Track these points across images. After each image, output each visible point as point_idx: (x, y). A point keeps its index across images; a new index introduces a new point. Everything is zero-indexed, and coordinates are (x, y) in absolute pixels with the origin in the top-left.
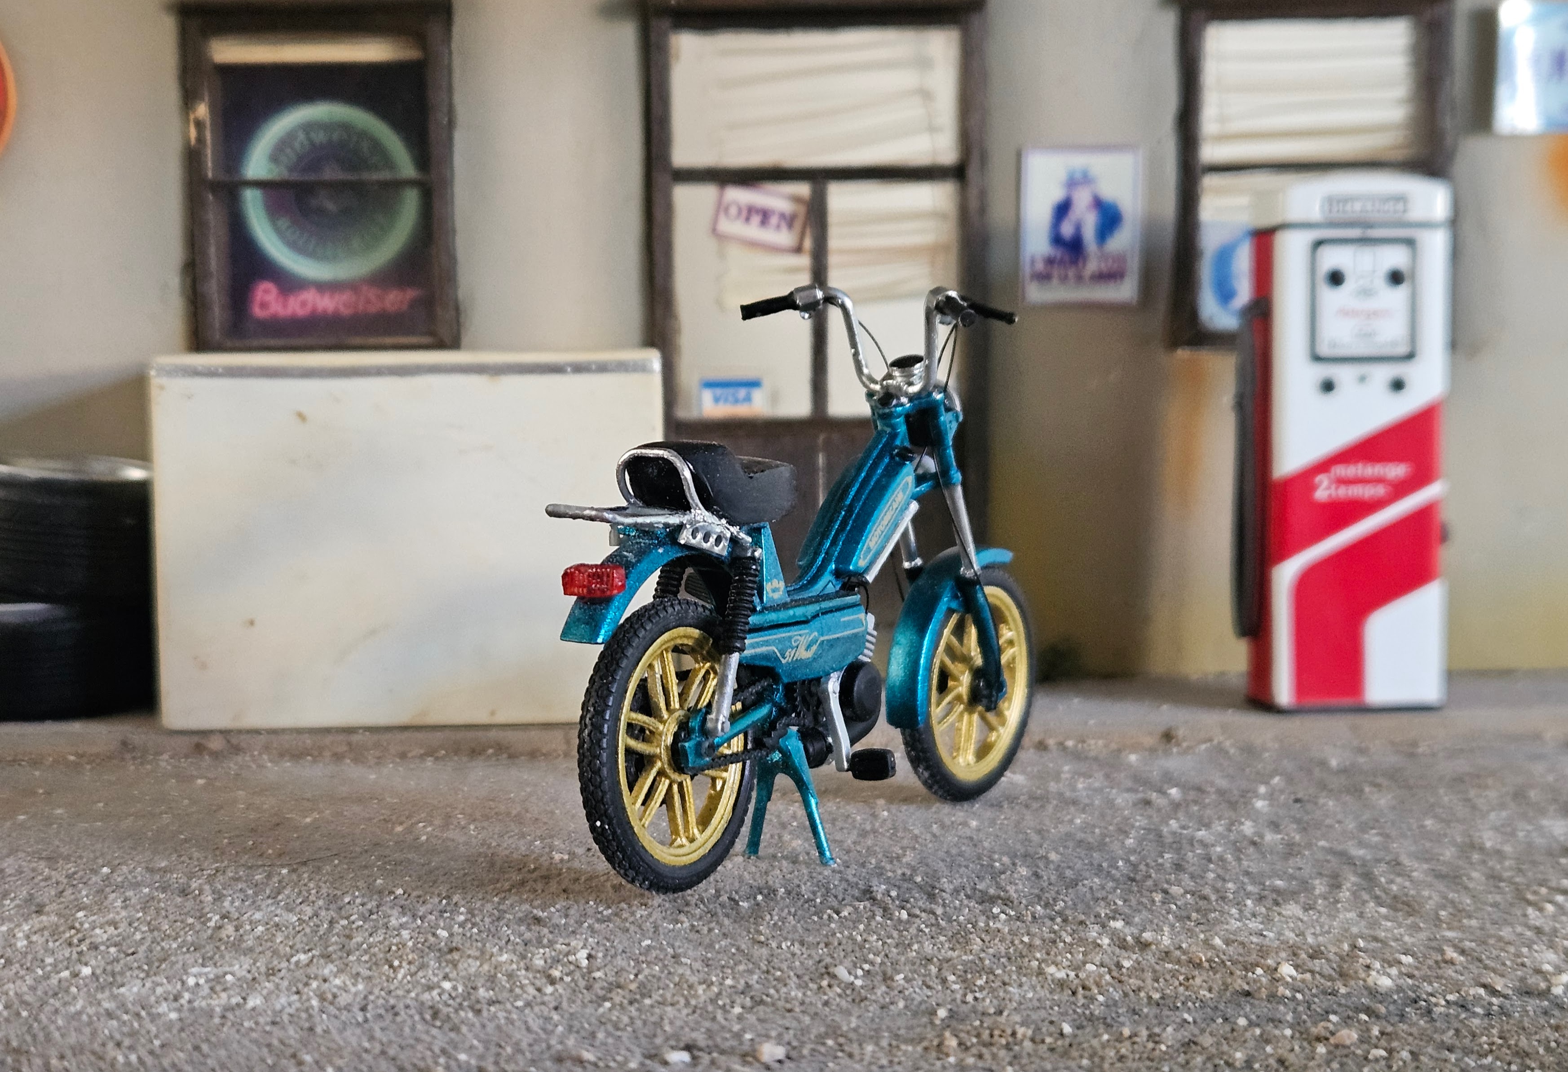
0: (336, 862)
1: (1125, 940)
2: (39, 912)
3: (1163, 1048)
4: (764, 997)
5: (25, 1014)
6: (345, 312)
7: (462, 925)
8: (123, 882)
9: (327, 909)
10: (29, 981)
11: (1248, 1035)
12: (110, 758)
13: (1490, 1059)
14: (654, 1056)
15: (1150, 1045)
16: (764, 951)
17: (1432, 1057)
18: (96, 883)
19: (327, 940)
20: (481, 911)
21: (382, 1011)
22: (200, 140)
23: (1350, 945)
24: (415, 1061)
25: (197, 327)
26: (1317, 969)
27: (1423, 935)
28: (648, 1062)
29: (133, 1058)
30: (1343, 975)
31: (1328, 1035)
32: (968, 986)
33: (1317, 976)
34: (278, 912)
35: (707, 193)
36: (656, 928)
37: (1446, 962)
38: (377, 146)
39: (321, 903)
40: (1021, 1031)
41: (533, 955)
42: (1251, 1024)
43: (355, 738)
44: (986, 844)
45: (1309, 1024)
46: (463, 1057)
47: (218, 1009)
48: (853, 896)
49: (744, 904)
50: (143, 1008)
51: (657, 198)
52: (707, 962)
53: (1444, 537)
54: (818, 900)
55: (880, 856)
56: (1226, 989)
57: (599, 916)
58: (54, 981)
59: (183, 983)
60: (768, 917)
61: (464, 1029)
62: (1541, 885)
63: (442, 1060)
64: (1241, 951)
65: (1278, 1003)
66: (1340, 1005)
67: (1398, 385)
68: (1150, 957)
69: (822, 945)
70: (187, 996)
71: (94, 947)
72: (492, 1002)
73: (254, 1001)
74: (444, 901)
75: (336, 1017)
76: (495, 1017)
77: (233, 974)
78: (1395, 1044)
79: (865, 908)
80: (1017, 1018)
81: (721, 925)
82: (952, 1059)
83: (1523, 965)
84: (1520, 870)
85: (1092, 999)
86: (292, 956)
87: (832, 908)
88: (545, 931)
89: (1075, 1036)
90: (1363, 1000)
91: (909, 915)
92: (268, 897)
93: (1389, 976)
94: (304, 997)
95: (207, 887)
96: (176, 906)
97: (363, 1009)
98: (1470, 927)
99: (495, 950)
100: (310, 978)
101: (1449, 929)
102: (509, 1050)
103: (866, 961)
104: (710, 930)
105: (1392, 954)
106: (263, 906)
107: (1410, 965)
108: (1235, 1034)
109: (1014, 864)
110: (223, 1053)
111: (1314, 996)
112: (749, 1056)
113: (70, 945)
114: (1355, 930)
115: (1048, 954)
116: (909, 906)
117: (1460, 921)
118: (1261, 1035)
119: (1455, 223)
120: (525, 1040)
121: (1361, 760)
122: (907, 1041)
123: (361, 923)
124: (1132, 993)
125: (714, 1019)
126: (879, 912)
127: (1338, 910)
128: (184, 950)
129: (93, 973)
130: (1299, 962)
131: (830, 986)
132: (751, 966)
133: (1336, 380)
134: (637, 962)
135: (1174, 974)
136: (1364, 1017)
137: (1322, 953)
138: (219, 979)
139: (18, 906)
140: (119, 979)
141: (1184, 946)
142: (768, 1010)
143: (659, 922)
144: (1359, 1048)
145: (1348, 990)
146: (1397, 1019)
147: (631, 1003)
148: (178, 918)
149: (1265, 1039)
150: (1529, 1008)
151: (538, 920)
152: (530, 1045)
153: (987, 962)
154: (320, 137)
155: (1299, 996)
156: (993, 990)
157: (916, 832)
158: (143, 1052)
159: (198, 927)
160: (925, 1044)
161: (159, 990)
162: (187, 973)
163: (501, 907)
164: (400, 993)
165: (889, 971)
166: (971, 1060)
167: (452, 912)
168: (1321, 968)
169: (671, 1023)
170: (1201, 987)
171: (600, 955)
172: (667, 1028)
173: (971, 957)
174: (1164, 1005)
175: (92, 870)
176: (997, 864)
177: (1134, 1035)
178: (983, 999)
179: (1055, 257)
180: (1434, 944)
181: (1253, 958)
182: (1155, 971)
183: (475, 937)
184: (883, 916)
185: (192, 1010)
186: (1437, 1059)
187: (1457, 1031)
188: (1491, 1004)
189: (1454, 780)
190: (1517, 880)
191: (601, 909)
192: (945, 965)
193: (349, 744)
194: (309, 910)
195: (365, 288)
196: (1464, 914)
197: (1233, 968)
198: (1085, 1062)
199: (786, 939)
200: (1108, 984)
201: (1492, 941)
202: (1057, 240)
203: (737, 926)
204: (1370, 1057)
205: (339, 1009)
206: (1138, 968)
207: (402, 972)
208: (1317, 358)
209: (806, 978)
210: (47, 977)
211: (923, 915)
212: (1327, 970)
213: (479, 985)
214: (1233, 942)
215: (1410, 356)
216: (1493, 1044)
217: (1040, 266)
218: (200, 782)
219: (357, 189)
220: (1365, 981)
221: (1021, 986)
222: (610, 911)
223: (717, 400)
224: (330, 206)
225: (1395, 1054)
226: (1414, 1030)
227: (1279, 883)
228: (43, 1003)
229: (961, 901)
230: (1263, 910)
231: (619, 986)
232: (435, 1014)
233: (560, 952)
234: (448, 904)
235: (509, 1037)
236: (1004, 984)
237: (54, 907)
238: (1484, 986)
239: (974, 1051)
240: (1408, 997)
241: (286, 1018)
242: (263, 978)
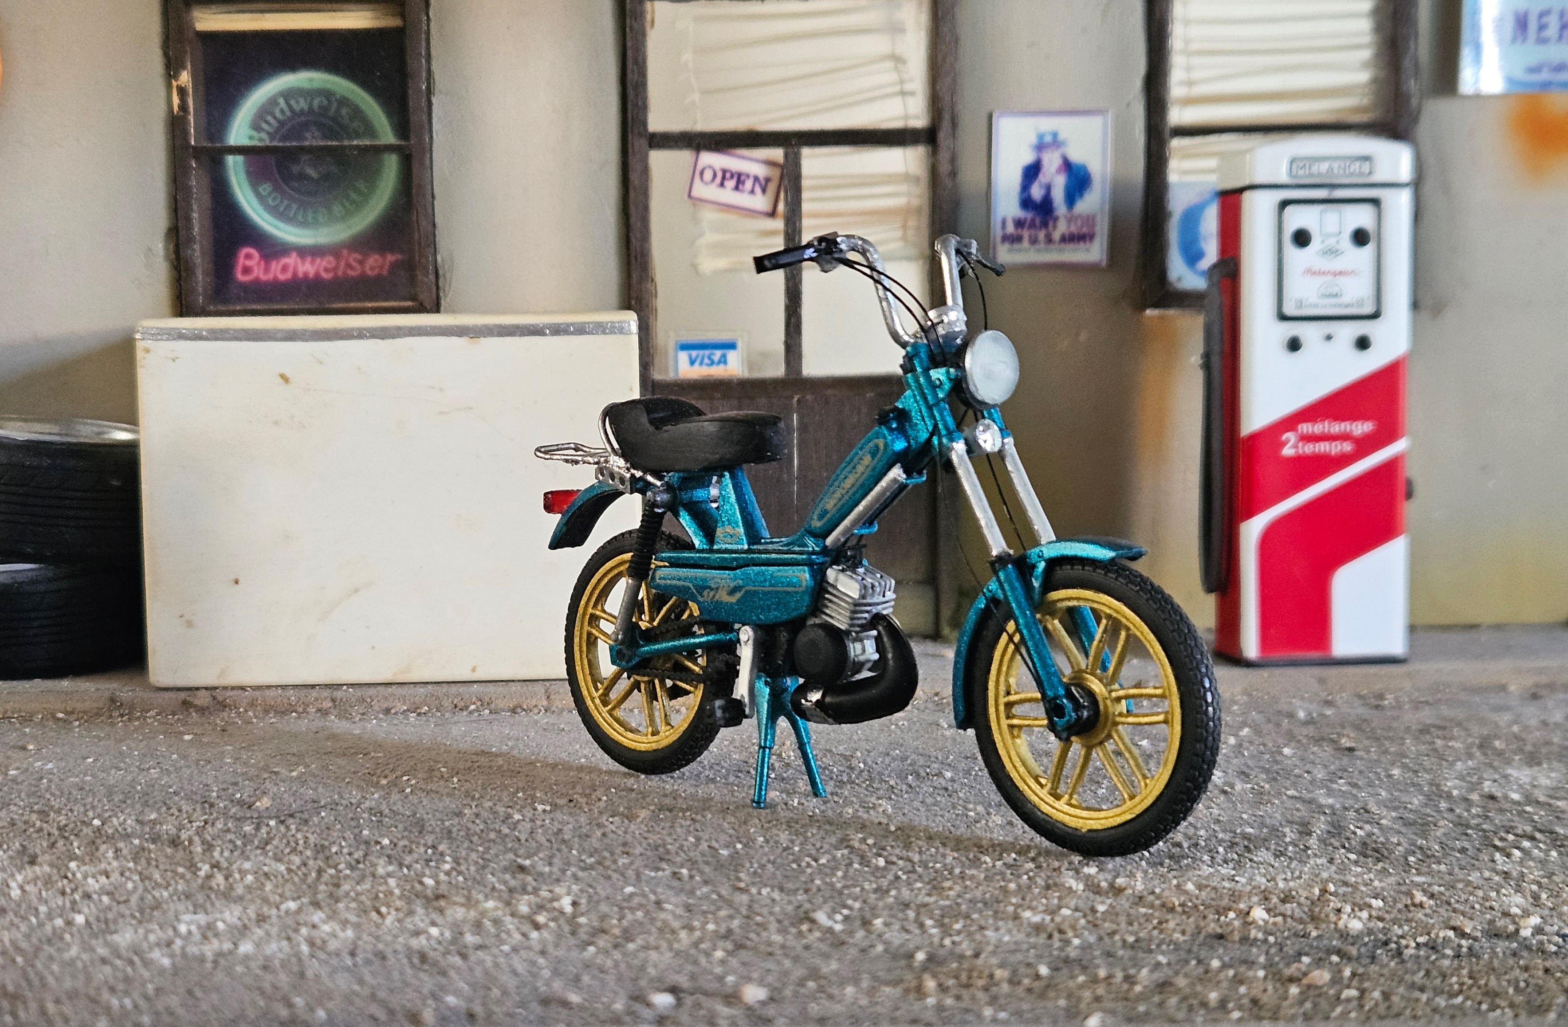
0: (323, 814)
1: (1099, 886)
2: (33, 862)
3: (1138, 988)
4: (744, 940)
5: (19, 959)
6: (326, 276)
7: (448, 873)
8: (113, 834)
9: (315, 859)
10: (23, 928)
11: (1222, 976)
12: (98, 715)
13: (1460, 999)
14: (639, 998)
15: (1125, 986)
16: (745, 898)
17: (1403, 997)
18: (87, 834)
19: (316, 888)
20: (466, 859)
21: (370, 956)
22: (183, 107)
23: (1321, 890)
24: (405, 1002)
25: (181, 293)
26: (1289, 913)
27: (1392, 880)
28: (632, 1003)
29: (127, 1002)
30: (1314, 918)
31: (1300, 976)
32: (946, 930)
33: (1289, 920)
34: (267, 861)
35: (683, 157)
36: (638, 875)
37: (1414, 905)
38: (357, 113)
39: (308, 853)
40: (999, 973)
41: (518, 901)
42: (1224, 966)
43: (339, 694)
44: (961, 795)
45: (1281, 966)
46: (451, 1000)
47: (209, 955)
48: (831, 845)
49: (724, 852)
50: (136, 954)
51: (633, 161)
52: (688, 908)
53: (1409, 495)
54: (797, 849)
55: (856, 806)
56: (1199, 933)
57: (582, 864)
58: (48, 928)
59: (175, 929)
60: (748, 865)
61: (452, 973)
62: (1508, 832)
63: (430, 1002)
64: (1213, 895)
65: (1251, 945)
66: (1311, 947)
67: (1363, 343)
68: (1123, 903)
69: (801, 892)
70: (179, 942)
71: (87, 896)
72: (479, 947)
73: (246, 947)
74: (430, 851)
75: (327, 963)
76: (481, 962)
77: (224, 922)
78: (1366, 985)
79: (843, 855)
80: (994, 961)
81: (701, 872)
82: (931, 1001)
83: (1492, 908)
84: (1487, 817)
85: (1067, 942)
86: (281, 903)
87: (809, 855)
88: (529, 879)
89: (1051, 978)
90: (1334, 943)
91: (886, 862)
92: (257, 848)
93: (1360, 918)
94: (294, 942)
95: (196, 839)
96: (166, 856)
97: (353, 954)
98: (1439, 872)
99: (481, 897)
100: (298, 924)
101: (1419, 874)
102: (496, 992)
103: (845, 906)
104: (691, 877)
105: (1362, 898)
106: (252, 857)
107: (1380, 909)
108: (1209, 975)
109: (989, 814)
110: (214, 997)
111: (1287, 938)
112: (732, 998)
113: (63, 893)
114: (1325, 875)
115: (1023, 899)
116: (885, 853)
117: (1429, 866)
118: (1235, 976)
119: (1417, 184)
120: (511, 983)
121: (1329, 712)
122: (888, 983)
123: (348, 872)
124: (1107, 939)
125: (696, 963)
126: (856, 859)
127: (1308, 857)
128: (175, 898)
129: (87, 921)
130: (1271, 906)
131: (810, 931)
132: (732, 912)
133: (1303, 340)
134: (621, 908)
135: (1148, 918)
136: (1335, 958)
137: (1293, 898)
138: (210, 926)
139: (11, 857)
140: (112, 927)
141: (1157, 891)
142: (750, 953)
143: (641, 869)
144: (1331, 987)
145: (1320, 932)
146: (1368, 961)
147: (616, 946)
148: (168, 867)
149: (1238, 980)
150: (1498, 950)
151: (522, 869)
152: (518, 987)
153: (964, 907)
154: (302, 104)
155: (1271, 939)
156: (970, 934)
157: (892, 783)
158: (136, 995)
159: (188, 876)
160: (905, 985)
161: (152, 938)
162: (178, 920)
163: (486, 856)
164: (389, 938)
165: (868, 916)
166: (949, 1001)
167: (437, 861)
168: (1293, 911)
169: (655, 966)
170: (1174, 930)
171: (583, 901)
172: (652, 971)
173: (947, 903)
174: (1139, 947)
175: (83, 822)
176: (972, 814)
177: (1109, 977)
178: (960, 943)
179: (1025, 220)
180: (1404, 888)
181: (1225, 902)
182: (1129, 915)
183: (461, 885)
184: (861, 864)
185: (184, 955)
186: (1408, 1000)
187: (1428, 973)
188: (1460, 946)
189: (1421, 731)
190: (1484, 826)
191: (583, 857)
192: (923, 910)
193: (333, 700)
194: (297, 860)
195: (345, 252)
196: (1433, 860)
197: (1206, 912)
198: (1062, 1003)
199: (766, 885)
200: (1084, 928)
201: (1460, 886)
202: (1026, 203)
203: (717, 873)
204: (1343, 996)
205: (329, 954)
206: (1112, 913)
207: (389, 920)
208: (1283, 317)
209: (786, 923)
210: (41, 925)
211: (901, 862)
212: (1298, 913)
213: (465, 929)
214: (1207, 886)
215: (1375, 316)
216: (1462, 984)
217: (1010, 229)
218: (187, 737)
219: (338, 155)
220: (1336, 924)
221: (997, 929)
222: (593, 860)
223: (692, 363)
224: (311, 172)
225: (1367, 994)
226: (1385, 971)
227: (1249, 830)
228: (38, 950)
229: (937, 848)
230: (1235, 857)
231: (604, 931)
232: (423, 958)
233: (544, 899)
234: (434, 853)
235: (496, 979)
236: (982, 928)
237: (47, 857)
238: (1454, 929)
239: (954, 992)
240: (1380, 940)
241: (277, 963)
242: (254, 924)
